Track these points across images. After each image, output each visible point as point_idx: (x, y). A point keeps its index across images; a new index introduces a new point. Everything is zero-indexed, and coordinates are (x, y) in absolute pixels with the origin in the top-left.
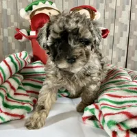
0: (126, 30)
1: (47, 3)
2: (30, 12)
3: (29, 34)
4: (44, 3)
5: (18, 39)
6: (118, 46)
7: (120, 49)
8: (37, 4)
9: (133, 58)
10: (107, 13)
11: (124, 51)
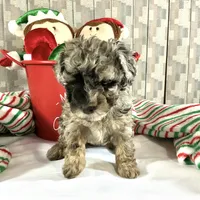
0: (163, 54)
1: (50, 12)
2: (24, 26)
3: (22, 58)
4: (46, 13)
5: (5, 65)
6: (153, 75)
7: (156, 80)
8: (34, 15)
9: (173, 92)
10: (136, 30)
11: (161, 82)
